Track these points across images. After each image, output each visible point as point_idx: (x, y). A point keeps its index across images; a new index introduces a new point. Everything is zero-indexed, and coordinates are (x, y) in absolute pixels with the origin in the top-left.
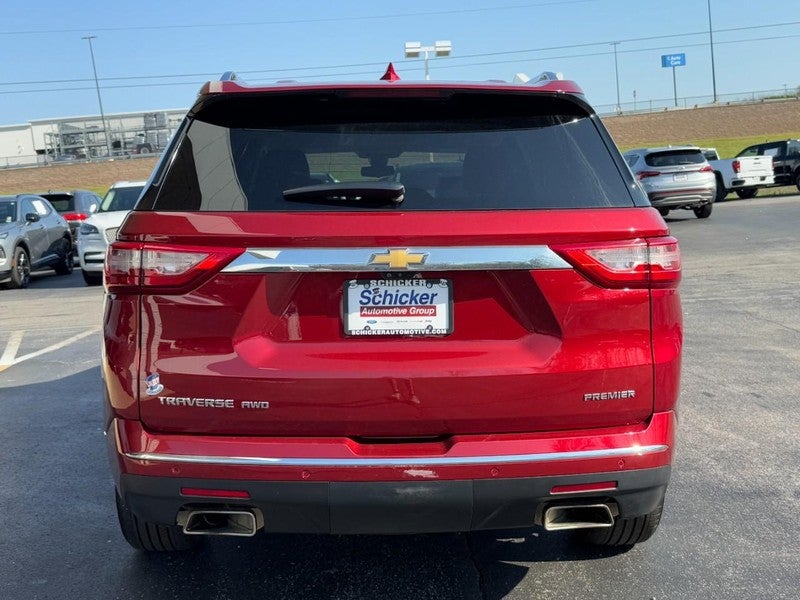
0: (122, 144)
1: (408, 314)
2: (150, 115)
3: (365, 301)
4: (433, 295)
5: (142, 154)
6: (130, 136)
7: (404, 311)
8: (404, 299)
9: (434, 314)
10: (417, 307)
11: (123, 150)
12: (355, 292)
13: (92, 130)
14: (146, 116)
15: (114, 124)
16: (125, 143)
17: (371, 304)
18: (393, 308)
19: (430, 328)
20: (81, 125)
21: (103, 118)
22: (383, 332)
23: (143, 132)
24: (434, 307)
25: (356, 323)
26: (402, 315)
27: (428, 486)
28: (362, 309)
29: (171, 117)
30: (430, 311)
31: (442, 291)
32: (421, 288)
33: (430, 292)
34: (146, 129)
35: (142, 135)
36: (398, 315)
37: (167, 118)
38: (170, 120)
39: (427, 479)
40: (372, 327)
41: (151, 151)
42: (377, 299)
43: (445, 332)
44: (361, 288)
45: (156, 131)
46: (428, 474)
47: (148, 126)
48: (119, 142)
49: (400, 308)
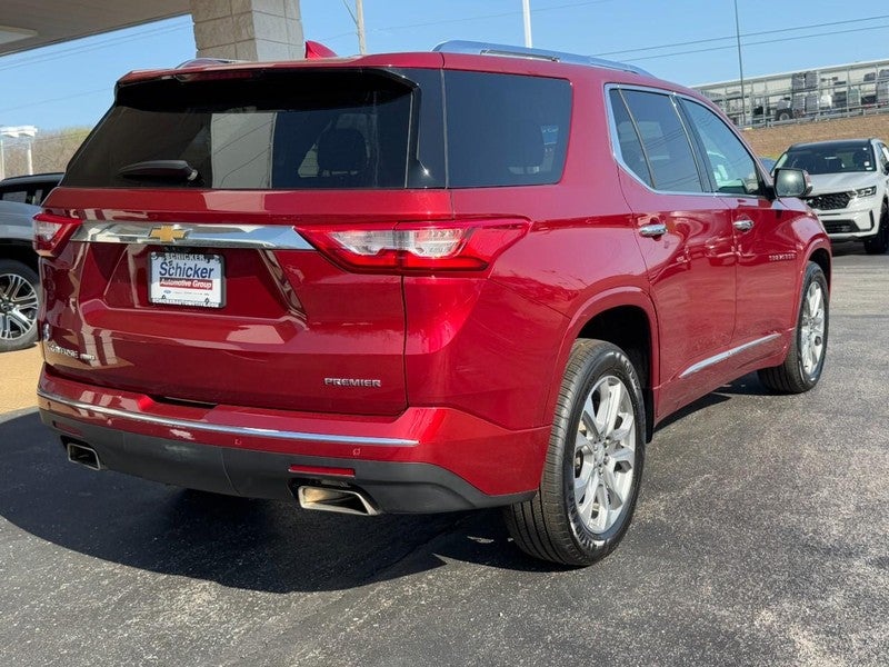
0: (765, 110)
1: (192, 287)
2: (799, 75)
3: (163, 272)
4: (211, 270)
5: (781, 121)
6: (774, 100)
7: (189, 283)
8: (190, 272)
9: (211, 289)
10: (199, 281)
11: (765, 118)
12: (157, 264)
13: (733, 96)
14: (794, 76)
15: (759, 89)
16: (769, 110)
17: (167, 276)
18: (181, 279)
19: (207, 301)
20: (721, 91)
21: (742, 83)
22: (174, 303)
23: (790, 96)
24: (211, 282)
25: (158, 292)
26: (187, 287)
27: (187, 447)
28: (161, 279)
29: (823, 76)
30: (208, 285)
31: (216, 265)
32: (201, 263)
33: (208, 266)
34: (793, 92)
35: (788, 99)
36: (184, 287)
37: (819, 77)
38: (823, 80)
39: (186, 440)
40: (167, 296)
41: (791, 117)
42: (172, 271)
43: (217, 306)
44: (161, 260)
45: (806, 94)
46: (187, 435)
47: (796, 87)
48: (761, 108)
49: (187, 280)
